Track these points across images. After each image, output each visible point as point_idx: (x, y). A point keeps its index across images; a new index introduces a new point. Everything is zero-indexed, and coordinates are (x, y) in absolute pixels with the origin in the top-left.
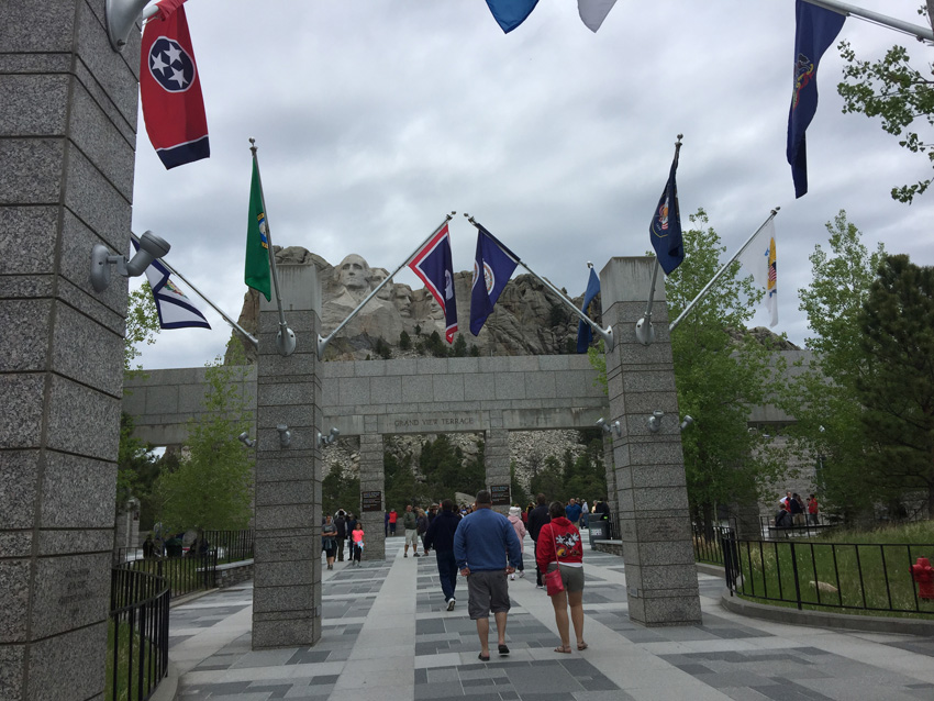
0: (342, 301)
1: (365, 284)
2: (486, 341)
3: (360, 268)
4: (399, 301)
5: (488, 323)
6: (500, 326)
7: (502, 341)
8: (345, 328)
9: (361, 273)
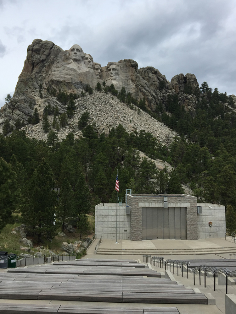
0: (71, 66)
1: (81, 59)
2: (134, 91)
3: (79, 51)
5: (136, 83)
6: (141, 85)
7: (141, 91)
8: (72, 78)
9: (79, 53)
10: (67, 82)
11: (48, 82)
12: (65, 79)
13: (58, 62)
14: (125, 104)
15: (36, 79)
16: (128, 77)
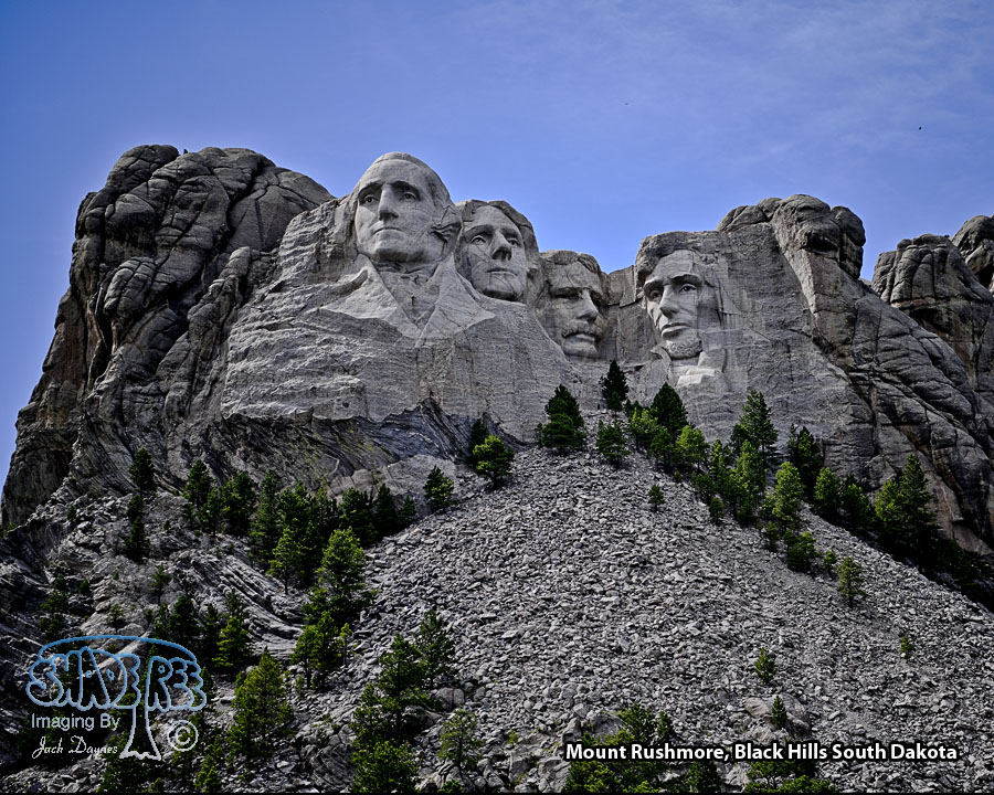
1: (433, 247)
2: (843, 422)
3: (418, 197)
4: (562, 307)
5: (851, 361)
6: (889, 371)
7: (898, 419)
8: (360, 391)
9: (418, 212)
10: (327, 425)
11: (206, 436)
12: (316, 402)
13: (279, 289)
14: (750, 537)
15: (125, 424)
16: (793, 323)
